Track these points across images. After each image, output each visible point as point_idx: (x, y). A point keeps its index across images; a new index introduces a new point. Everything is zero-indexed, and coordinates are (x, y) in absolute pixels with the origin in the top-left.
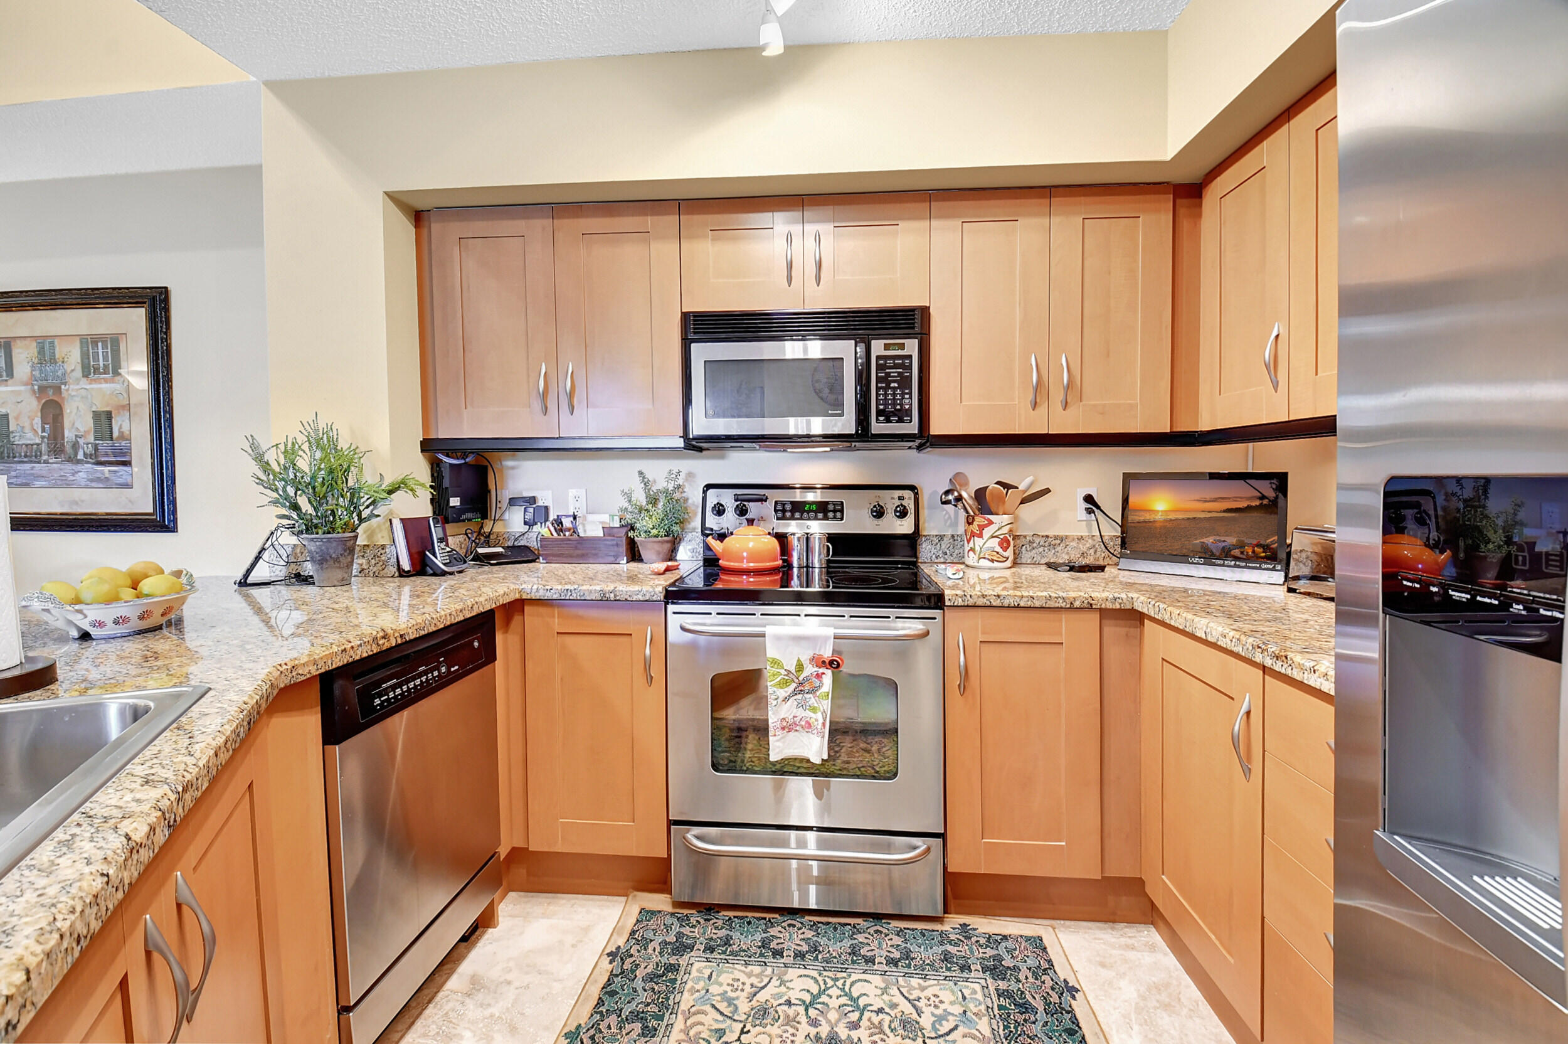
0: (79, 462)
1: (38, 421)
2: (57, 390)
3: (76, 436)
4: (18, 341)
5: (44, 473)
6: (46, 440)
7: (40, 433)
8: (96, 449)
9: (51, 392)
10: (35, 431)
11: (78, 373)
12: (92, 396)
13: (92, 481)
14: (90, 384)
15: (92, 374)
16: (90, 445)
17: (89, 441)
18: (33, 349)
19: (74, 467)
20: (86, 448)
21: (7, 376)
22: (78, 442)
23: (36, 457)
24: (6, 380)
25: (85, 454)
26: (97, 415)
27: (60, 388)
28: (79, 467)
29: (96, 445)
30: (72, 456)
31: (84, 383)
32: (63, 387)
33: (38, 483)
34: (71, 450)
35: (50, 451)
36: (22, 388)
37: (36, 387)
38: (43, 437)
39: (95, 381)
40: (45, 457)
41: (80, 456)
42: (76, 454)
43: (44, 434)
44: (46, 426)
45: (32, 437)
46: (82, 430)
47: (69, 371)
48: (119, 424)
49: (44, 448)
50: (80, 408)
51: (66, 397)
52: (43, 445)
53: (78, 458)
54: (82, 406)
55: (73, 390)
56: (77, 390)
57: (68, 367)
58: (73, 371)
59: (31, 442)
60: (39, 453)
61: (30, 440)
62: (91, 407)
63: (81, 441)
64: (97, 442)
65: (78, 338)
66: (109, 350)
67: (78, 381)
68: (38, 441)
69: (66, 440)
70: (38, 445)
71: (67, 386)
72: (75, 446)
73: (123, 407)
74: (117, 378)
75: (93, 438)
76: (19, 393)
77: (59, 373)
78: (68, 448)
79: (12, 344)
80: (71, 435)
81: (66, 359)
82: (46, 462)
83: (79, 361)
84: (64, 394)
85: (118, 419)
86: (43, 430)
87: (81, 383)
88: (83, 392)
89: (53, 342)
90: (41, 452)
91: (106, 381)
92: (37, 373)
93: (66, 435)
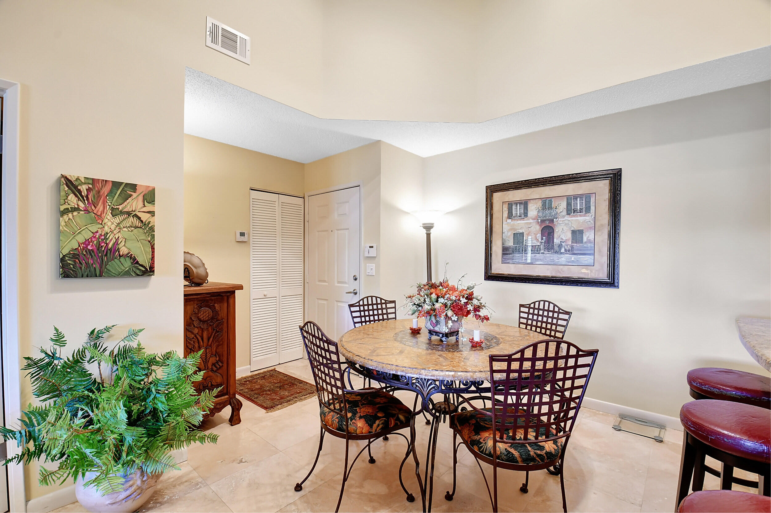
0: (561, 253)
1: (539, 235)
2: (552, 221)
3: (561, 242)
4: (532, 201)
5: (541, 258)
6: (543, 244)
7: (540, 241)
8: (572, 247)
9: (547, 222)
10: (538, 240)
11: (565, 213)
12: (572, 223)
13: (569, 262)
14: (571, 218)
15: (573, 213)
16: (569, 246)
17: (568, 244)
18: (540, 203)
19: (559, 256)
20: (566, 247)
21: (524, 216)
22: (562, 245)
23: (537, 251)
24: (524, 218)
25: (565, 249)
26: (574, 232)
27: (553, 220)
28: (562, 256)
29: (572, 245)
30: (558, 251)
31: (567, 218)
32: (555, 220)
33: (537, 263)
34: (558, 248)
35: (545, 249)
36: (532, 221)
37: (539, 220)
38: (542, 242)
39: (574, 216)
40: (542, 251)
41: (563, 250)
42: (560, 250)
43: (542, 241)
44: (544, 237)
45: (536, 242)
46: (564, 239)
47: (559, 212)
48: (587, 236)
49: (542, 247)
50: (564, 229)
51: (556, 224)
52: (542, 246)
53: (561, 251)
54: (565, 228)
55: (560, 221)
56: (563, 221)
57: (558, 211)
58: (561, 212)
59: (535, 245)
60: (539, 250)
61: (534, 243)
62: (571, 228)
63: (563, 244)
64: (573, 244)
65: (566, 197)
66: (584, 201)
67: (564, 217)
68: (538, 244)
69: (555, 244)
70: (538, 246)
71: (557, 219)
72: (560, 246)
73: (590, 228)
74: (587, 214)
75: (571, 243)
76: (530, 223)
77: (553, 214)
78: (556, 248)
79: (528, 202)
80: (558, 241)
81: (558, 207)
82: (542, 253)
83: (565, 207)
84: (555, 223)
85: (586, 233)
86: (542, 239)
87: (566, 217)
88: (566, 222)
89: (551, 200)
90: (540, 249)
91: (581, 216)
92: (540, 214)
93: (555, 242)
